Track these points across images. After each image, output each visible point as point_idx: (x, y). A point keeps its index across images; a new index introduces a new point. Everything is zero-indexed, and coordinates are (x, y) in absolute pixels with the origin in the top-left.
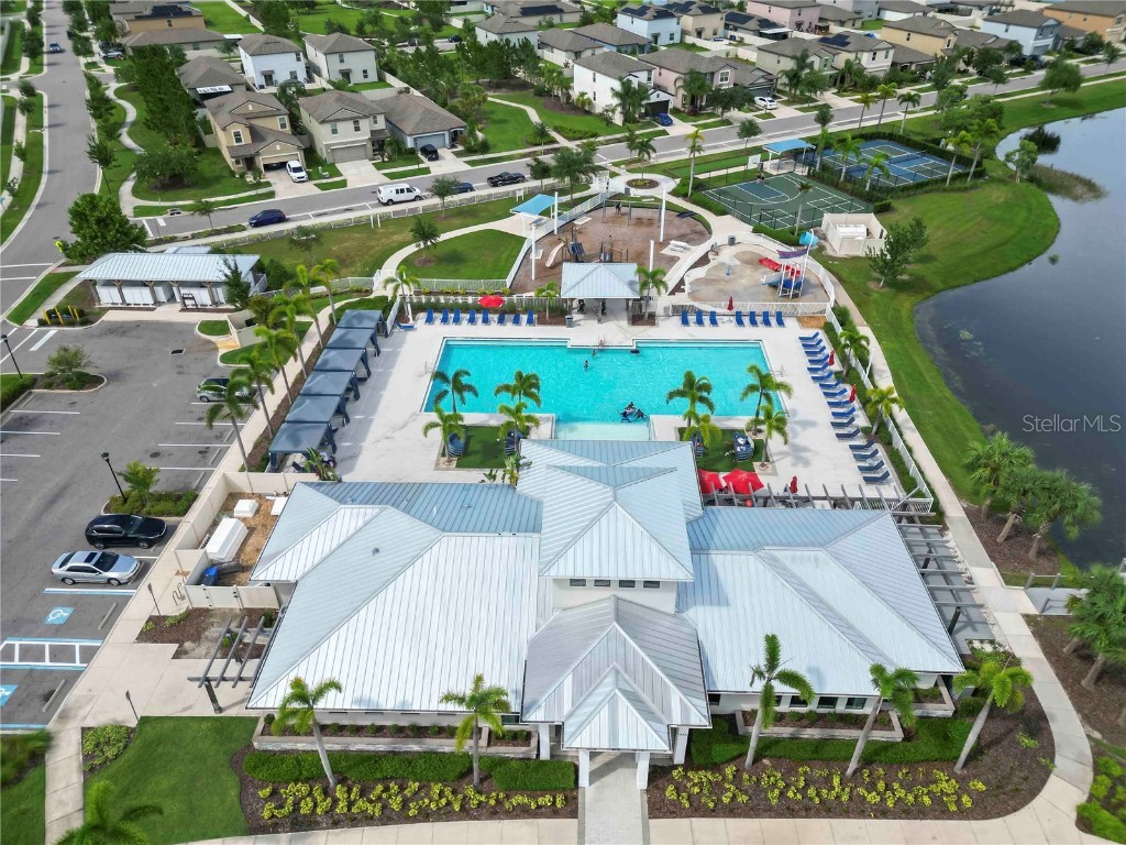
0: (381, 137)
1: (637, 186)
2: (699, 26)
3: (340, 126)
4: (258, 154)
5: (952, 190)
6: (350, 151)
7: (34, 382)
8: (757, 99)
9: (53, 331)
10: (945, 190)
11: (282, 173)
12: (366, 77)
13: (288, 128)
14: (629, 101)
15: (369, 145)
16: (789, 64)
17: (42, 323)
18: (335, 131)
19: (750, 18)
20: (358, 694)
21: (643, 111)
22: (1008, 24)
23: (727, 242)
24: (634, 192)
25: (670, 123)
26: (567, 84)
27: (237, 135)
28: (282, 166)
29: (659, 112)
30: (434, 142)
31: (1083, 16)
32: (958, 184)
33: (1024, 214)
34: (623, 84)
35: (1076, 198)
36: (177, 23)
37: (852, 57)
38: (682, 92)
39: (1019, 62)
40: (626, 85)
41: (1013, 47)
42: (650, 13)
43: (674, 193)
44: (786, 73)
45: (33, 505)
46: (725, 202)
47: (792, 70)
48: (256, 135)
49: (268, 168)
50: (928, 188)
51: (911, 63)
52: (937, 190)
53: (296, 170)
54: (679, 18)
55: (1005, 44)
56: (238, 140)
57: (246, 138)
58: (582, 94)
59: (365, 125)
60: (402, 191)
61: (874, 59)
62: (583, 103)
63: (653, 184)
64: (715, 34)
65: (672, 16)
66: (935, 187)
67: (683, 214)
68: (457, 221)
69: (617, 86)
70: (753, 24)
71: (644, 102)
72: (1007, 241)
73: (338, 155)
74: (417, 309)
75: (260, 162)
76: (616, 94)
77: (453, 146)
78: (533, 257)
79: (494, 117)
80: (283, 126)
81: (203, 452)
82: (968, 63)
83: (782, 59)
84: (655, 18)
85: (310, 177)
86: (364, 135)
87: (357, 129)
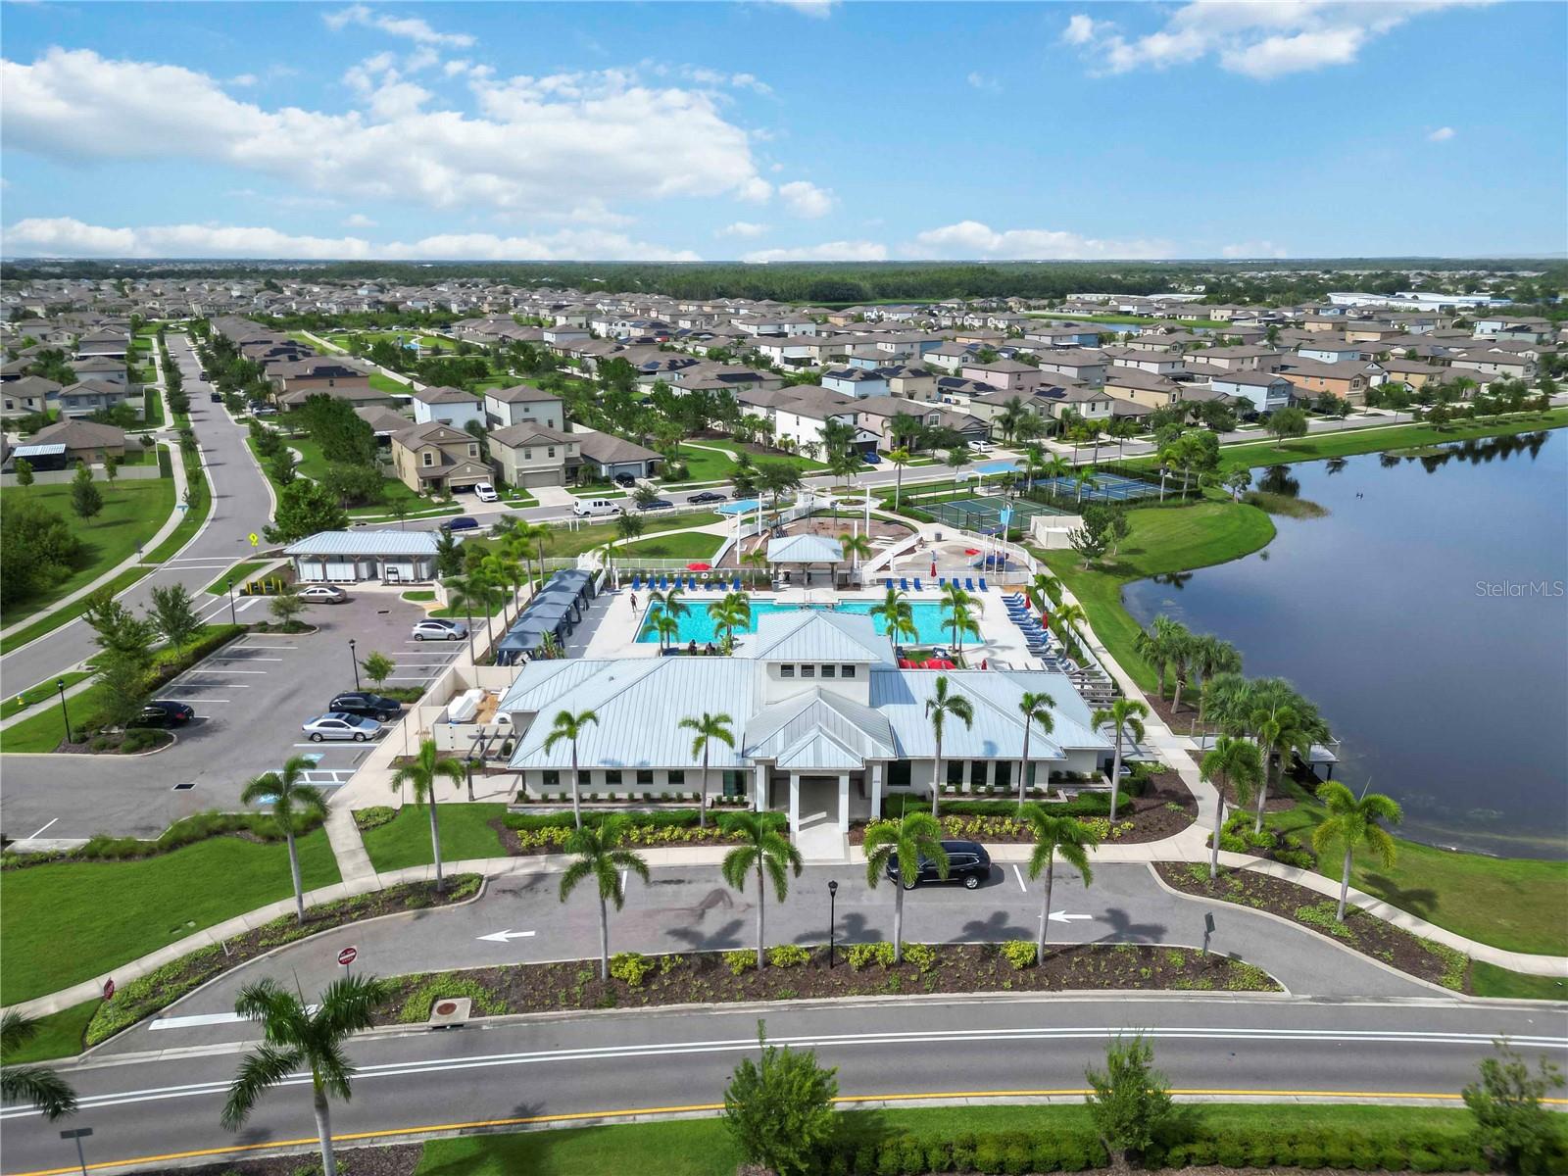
0: (574, 464)
1: (843, 503)
2: (910, 389)
3: (534, 451)
4: (447, 475)
5: (1167, 506)
6: (544, 478)
7: (247, 629)
8: (970, 443)
9: (255, 599)
10: (1160, 507)
11: (470, 496)
13: (478, 455)
14: (833, 438)
15: (563, 472)
16: (1002, 411)
17: (243, 593)
18: (528, 456)
19: (966, 382)
20: (603, 757)
21: (850, 450)
22: (1239, 384)
23: (933, 538)
24: (842, 508)
25: (878, 462)
26: (768, 427)
27: (428, 456)
28: (470, 489)
29: (869, 452)
30: (632, 471)
31: (1319, 380)
32: (1172, 501)
33: (1238, 523)
34: (828, 423)
35: (1296, 516)
36: (338, 381)
37: (1068, 406)
38: (890, 434)
39: (1252, 417)
40: (832, 425)
41: (1243, 403)
42: (856, 376)
43: (882, 508)
44: (999, 418)
45: (266, 702)
46: (932, 514)
47: (1005, 415)
48: (446, 460)
49: (456, 490)
50: (1143, 504)
51: (1136, 416)
52: (1152, 507)
53: (486, 490)
54: (888, 381)
55: (1234, 401)
56: (428, 462)
57: (436, 460)
58: (785, 436)
59: (559, 451)
60: (600, 504)
61: (1093, 409)
62: (786, 445)
63: (859, 502)
64: (928, 397)
65: (881, 378)
66: (1149, 503)
67: (889, 522)
68: (658, 527)
69: (822, 425)
70: (968, 387)
71: (852, 441)
72: (1218, 540)
73: (529, 480)
74: (624, 581)
75: (450, 483)
76: (822, 433)
77: (649, 477)
78: (737, 549)
79: (692, 457)
80: (473, 453)
81: (425, 670)
82: (1196, 417)
83: (995, 408)
84: (863, 379)
85: (500, 499)
86: (558, 461)
87: (551, 455)
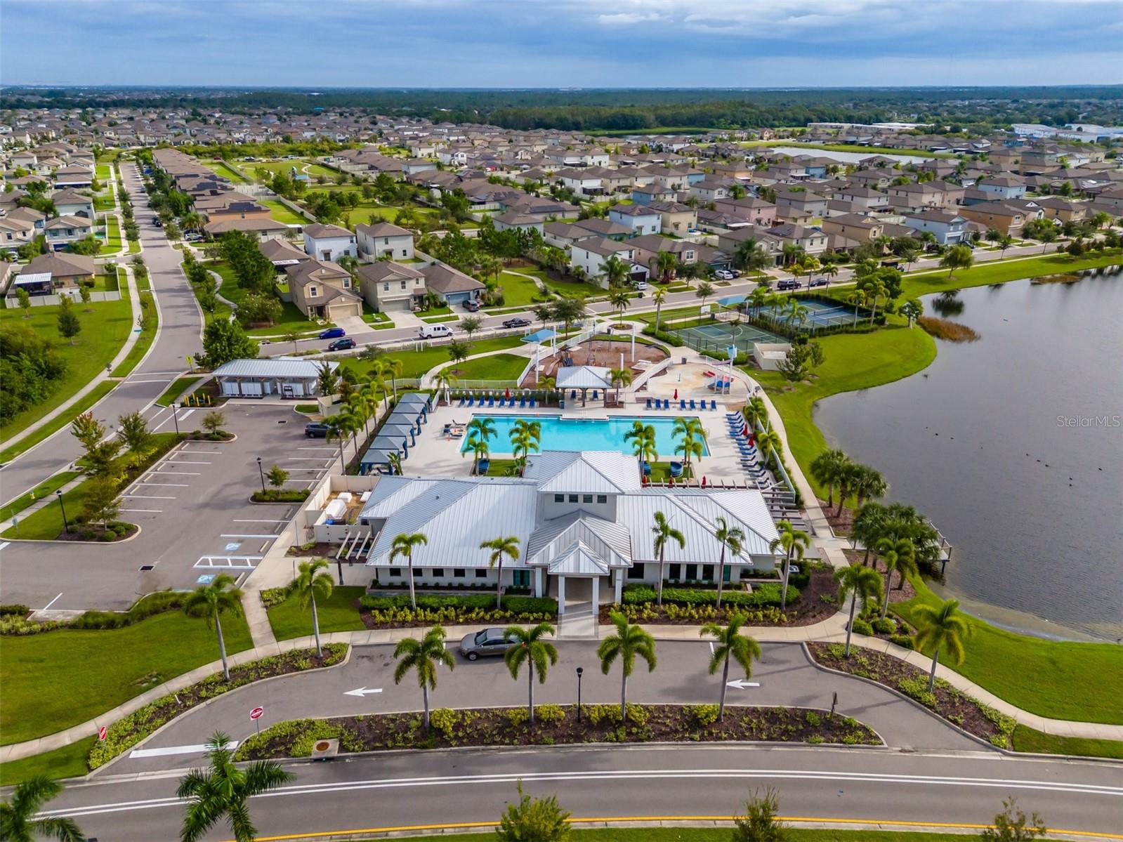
0: (421, 294)
1: (616, 328)
2: (675, 221)
3: (391, 285)
4: (327, 304)
5: (858, 332)
6: (397, 305)
7: (186, 437)
8: (717, 272)
9: (191, 411)
10: (852, 333)
12: (405, 255)
13: (350, 286)
14: (613, 272)
15: (412, 301)
17: (183, 405)
18: (387, 289)
20: (429, 562)
21: (625, 279)
22: (926, 220)
23: (680, 362)
24: (616, 332)
26: (566, 260)
27: (314, 289)
31: (989, 216)
34: (608, 260)
35: (954, 340)
36: (248, 216)
37: (793, 242)
38: (656, 267)
42: (635, 211)
43: (644, 332)
48: (326, 291)
51: (845, 248)
52: (846, 333)
54: (659, 215)
56: (314, 294)
57: (319, 292)
58: (578, 268)
59: (410, 285)
61: (812, 244)
62: (578, 273)
63: (630, 327)
64: (690, 227)
65: (653, 213)
66: (844, 330)
67: (648, 345)
69: (604, 262)
71: (626, 273)
72: (891, 364)
73: (389, 306)
74: (453, 398)
75: (329, 309)
76: (603, 267)
78: (537, 369)
80: (347, 285)
81: (311, 473)
82: (891, 248)
83: (737, 243)
84: (640, 214)
85: (366, 321)
86: (409, 292)
87: (404, 288)
